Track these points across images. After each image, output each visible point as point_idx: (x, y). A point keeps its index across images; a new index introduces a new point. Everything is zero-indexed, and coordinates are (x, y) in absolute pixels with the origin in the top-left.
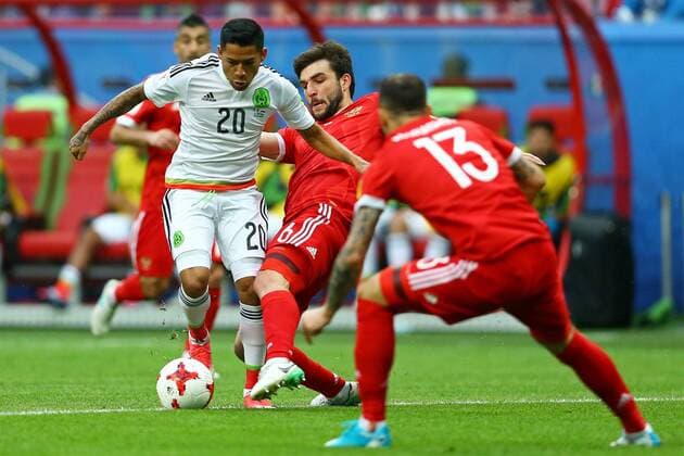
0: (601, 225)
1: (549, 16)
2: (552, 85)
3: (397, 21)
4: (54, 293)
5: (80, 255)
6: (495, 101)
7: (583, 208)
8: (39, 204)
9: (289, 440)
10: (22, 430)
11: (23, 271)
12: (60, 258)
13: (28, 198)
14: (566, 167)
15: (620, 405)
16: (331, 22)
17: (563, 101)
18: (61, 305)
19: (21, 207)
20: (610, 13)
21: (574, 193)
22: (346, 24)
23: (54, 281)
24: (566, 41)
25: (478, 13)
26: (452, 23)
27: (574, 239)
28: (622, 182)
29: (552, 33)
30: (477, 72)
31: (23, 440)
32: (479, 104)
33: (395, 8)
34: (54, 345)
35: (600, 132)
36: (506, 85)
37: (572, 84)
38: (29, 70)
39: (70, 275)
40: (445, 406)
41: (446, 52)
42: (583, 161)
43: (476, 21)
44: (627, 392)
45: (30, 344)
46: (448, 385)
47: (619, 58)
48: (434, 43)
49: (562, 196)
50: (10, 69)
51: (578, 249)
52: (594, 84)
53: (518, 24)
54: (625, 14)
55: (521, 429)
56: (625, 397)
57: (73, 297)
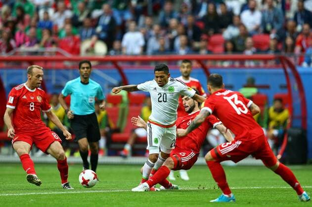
0: (297, 131)
1: (281, 65)
2: (282, 87)
3: (232, 67)
4: (123, 153)
5: (131, 141)
6: (264, 92)
7: (291, 125)
8: (118, 125)
9: (198, 200)
10: (112, 196)
11: (114, 146)
12: (125, 142)
13: (115, 123)
14: (286, 113)
15: (295, 186)
16: (211, 67)
17: (285, 92)
18: (125, 157)
19: (112, 126)
20: (300, 64)
21: (289, 121)
22: (216, 67)
23: (123, 149)
24: (286, 73)
25: (259, 64)
26: (250, 67)
27: (288, 136)
28: (304, 118)
29: (281, 71)
30: (258, 83)
31: (113, 200)
32: (258, 93)
33: (231, 63)
34: (123, 169)
35: (297, 102)
36: (267, 87)
37: (288, 86)
38: (115, 82)
39: (128, 147)
40: (247, 189)
41: (247, 77)
42: (292, 111)
43: (257, 67)
44: (297, 182)
45: (115, 169)
46: (248, 182)
47: (303, 78)
48: (243, 74)
49: (285, 122)
50: (109, 82)
51: (290, 139)
52: (295, 87)
53: (271, 67)
54: (305, 64)
55: (272, 196)
56: (297, 184)
57: (129, 154)
